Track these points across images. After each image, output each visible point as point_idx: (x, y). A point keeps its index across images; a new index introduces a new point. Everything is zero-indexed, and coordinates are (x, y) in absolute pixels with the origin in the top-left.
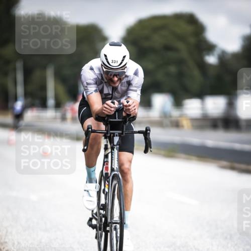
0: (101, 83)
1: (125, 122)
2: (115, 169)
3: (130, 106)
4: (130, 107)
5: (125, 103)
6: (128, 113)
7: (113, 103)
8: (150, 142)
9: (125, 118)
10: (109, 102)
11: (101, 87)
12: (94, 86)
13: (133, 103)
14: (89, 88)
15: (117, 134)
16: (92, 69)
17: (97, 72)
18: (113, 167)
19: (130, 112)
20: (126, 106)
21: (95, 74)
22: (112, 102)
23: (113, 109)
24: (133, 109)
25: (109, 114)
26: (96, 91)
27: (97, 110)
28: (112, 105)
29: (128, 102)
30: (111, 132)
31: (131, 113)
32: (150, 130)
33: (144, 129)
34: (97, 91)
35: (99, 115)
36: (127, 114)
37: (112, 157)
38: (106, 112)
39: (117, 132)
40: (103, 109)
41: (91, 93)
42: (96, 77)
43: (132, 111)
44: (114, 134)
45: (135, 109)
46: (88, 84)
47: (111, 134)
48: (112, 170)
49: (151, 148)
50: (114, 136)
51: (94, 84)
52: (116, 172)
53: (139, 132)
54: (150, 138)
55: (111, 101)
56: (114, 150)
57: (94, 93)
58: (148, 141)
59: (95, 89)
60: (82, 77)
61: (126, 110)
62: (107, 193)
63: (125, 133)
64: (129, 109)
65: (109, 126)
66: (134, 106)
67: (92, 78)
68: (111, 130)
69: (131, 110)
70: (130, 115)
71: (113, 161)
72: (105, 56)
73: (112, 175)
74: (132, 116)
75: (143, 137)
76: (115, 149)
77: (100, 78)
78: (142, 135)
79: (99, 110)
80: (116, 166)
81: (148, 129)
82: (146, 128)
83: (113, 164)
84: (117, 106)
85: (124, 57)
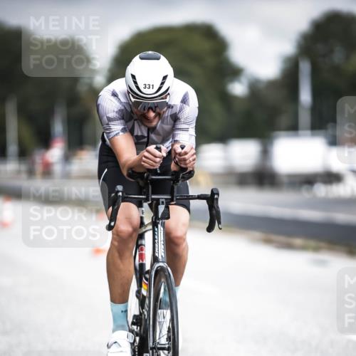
0: (130, 120)
1: (176, 180)
2: (160, 257)
3: (186, 153)
4: (186, 157)
5: (179, 150)
6: (183, 166)
8: (218, 213)
9: (176, 174)
10: (152, 148)
11: (130, 124)
12: (119, 122)
14: (112, 127)
15: (164, 200)
16: (115, 95)
17: (123, 100)
18: (157, 254)
19: (186, 164)
20: (180, 154)
21: (121, 102)
23: (158, 160)
24: (191, 159)
25: (152, 168)
26: (124, 130)
27: (130, 162)
28: (157, 152)
29: (182, 148)
30: (153, 197)
31: (188, 165)
32: (218, 194)
33: (209, 193)
34: (126, 131)
35: (134, 170)
37: (154, 239)
38: (146, 165)
39: (163, 197)
40: (141, 160)
41: (116, 134)
42: (123, 108)
43: (190, 162)
44: (158, 200)
45: (194, 160)
46: (110, 119)
47: (153, 199)
48: (155, 259)
49: (219, 223)
50: (158, 204)
51: (120, 119)
52: (161, 264)
53: (200, 197)
54: (218, 207)
55: (155, 146)
56: (157, 227)
57: (121, 133)
58: (214, 212)
59: (123, 127)
60: (100, 108)
61: (180, 160)
62: (144, 297)
63: (177, 199)
64: (185, 160)
65: (150, 187)
66: (193, 155)
67: (116, 110)
68: (154, 193)
69: (188, 162)
71: (157, 245)
72: (133, 77)
73: (155, 269)
74: (188, 171)
75: (207, 206)
76: (159, 226)
77: (129, 109)
78: (205, 201)
79: (134, 162)
80: (161, 253)
81: (215, 192)
82: (212, 191)
83: (157, 251)
84: (165, 155)
85: (165, 78)
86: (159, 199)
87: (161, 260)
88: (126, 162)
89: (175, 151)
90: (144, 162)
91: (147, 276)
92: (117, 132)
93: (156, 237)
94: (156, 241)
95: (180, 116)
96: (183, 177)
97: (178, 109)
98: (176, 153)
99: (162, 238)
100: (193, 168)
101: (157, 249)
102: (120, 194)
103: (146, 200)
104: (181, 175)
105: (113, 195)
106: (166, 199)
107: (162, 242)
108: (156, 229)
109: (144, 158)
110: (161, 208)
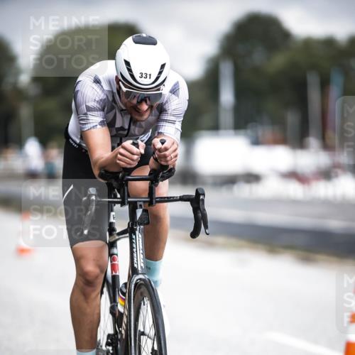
0: (112, 108)
1: (154, 180)
2: (139, 269)
3: (166, 149)
4: (167, 153)
5: (159, 145)
6: (163, 163)
7: (136, 145)
8: (204, 217)
10: (128, 143)
12: (99, 113)
13: (173, 143)
14: (90, 117)
15: (142, 203)
16: (97, 81)
17: (106, 87)
18: (135, 265)
19: (167, 161)
20: (160, 150)
21: (103, 90)
22: (134, 144)
23: (135, 157)
24: (172, 156)
26: (102, 123)
28: (134, 149)
29: (163, 143)
30: (129, 200)
31: (170, 163)
32: (204, 195)
33: (193, 193)
34: (104, 124)
36: (162, 165)
37: (132, 248)
38: (122, 163)
39: (141, 200)
41: (94, 127)
42: (105, 97)
43: (172, 159)
45: (176, 156)
47: (130, 203)
48: (133, 270)
49: (206, 227)
50: (136, 208)
51: (100, 110)
52: (141, 276)
53: (182, 199)
54: (205, 210)
55: (131, 141)
56: (135, 234)
57: (99, 127)
59: (102, 119)
60: (79, 95)
61: (160, 157)
62: (121, 315)
64: (165, 157)
66: (175, 151)
67: (97, 99)
69: (168, 158)
70: (168, 166)
71: (135, 255)
72: (127, 63)
73: (134, 283)
74: (169, 169)
75: (191, 208)
76: (137, 232)
77: (111, 99)
78: (189, 203)
79: (107, 159)
80: (140, 264)
81: (200, 192)
82: (197, 190)
83: (135, 261)
84: (143, 152)
85: (163, 66)
86: (136, 202)
87: (140, 272)
88: (98, 159)
89: (154, 145)
90: (120, 160)
91: (124, 290)
92: (95, 124)
93: (134, 246)
94: (135, 250)
95: (166, 107)
96: (162, 177)
97: (166, 99)
98: (155, 149)
99: (141, 247)
100: (174, 166)
101: (135, 259)
102: (94, 198)
103: (123, 204)
104: (161, 174)
105: (85, 199)
106: (144, 202)
107: (141, 252)
108: (134, 237)
109: (119, 156)
110: (139, 212)
